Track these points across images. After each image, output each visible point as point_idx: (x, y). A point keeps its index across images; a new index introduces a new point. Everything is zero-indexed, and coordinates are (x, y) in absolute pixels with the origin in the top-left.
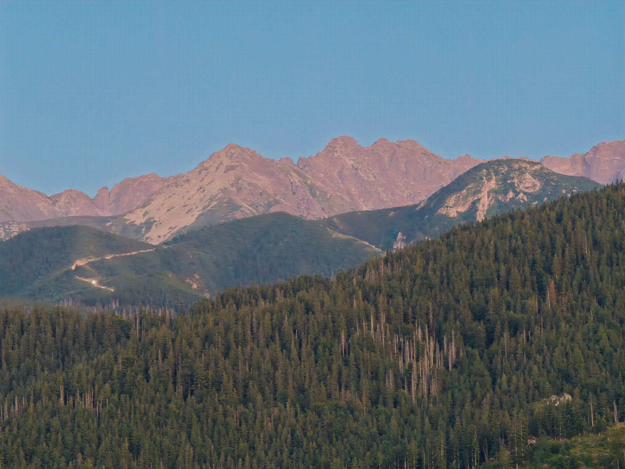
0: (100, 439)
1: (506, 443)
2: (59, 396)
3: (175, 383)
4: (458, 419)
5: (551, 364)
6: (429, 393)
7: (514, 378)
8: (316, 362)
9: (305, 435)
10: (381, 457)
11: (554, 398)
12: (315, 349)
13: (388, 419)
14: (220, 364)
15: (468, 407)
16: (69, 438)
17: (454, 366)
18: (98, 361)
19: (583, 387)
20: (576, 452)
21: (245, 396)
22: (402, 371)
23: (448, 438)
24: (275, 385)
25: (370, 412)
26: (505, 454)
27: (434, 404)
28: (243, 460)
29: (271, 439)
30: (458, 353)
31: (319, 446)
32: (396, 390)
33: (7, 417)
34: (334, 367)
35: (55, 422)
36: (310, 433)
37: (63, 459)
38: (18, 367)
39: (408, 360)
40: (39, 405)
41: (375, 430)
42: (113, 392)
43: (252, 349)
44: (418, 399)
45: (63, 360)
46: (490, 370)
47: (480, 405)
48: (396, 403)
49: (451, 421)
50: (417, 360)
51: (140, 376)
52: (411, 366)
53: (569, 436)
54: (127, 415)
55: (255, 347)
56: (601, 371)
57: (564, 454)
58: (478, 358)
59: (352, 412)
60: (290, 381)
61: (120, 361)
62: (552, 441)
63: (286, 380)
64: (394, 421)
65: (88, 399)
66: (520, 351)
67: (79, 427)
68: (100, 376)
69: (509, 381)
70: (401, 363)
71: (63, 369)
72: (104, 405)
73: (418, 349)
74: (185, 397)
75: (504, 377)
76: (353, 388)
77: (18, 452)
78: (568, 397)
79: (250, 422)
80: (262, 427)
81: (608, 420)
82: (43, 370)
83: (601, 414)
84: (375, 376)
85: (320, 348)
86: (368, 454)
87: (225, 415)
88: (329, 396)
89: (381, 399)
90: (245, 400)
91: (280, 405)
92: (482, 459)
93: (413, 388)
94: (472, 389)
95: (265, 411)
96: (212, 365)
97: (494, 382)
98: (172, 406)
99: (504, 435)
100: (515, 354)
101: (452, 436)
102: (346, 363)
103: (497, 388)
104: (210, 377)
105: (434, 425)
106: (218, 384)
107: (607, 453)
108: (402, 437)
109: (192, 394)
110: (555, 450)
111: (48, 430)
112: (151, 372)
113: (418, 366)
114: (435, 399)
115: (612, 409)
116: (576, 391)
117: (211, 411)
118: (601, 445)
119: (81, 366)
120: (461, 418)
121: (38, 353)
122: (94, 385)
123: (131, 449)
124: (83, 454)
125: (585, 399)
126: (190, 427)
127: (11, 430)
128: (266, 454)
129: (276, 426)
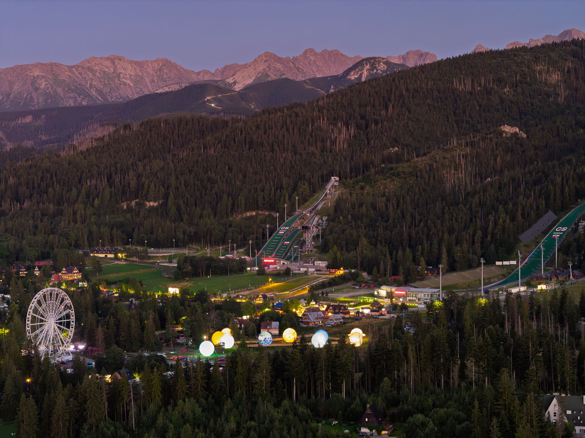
0: (217, 165)
1: (373, 166)
2: (201, 149)
3: (245, 144)
4: (354, 157)
5: (390, 136)
6: (343, 147)
7: (376, 142)
8: (300, 136)
9: (296, 163)
10: (325, 172)
11: (391, 149)
12: (300, 131)
13: (328, 157)
14: (263, 137)
15: (358, 153)
16: (205, 165)
17: (353, 137)
18: (216, 136)
19: (402, 145)
20: (400, 169)
21: (272, 149)
22: (333, 139)
23: (351, 164)
24: (284, 145)
25: (321, 155)
26: (373, 170)
27: (345, 152)
28: (272, 173)
29: (283, 165)
30: (354, 132)
31: (301, 168)
32: (331, 146)
33: (181, 157)
34: (307, 138)
35: (200, 159)
36: (298, 163)
37: (203, 173)
38: (186, 138)
39: (335, 135)
40: (194, 152)
41: (322, 162)
42: (222, 147)
43: (275, 131)
44: (339, 150)
45: (203, 136)
46: (367, 138)
47: (363, 152)
48: (330, 152)
49: (352, 159)
50: (339, 135)
51: (232, 141)
52: (336, 137)
53: (397, 164)
54: (227, 156)
55: (276, 130)
56: (409, 138)
57: (395, 170)
58: (362, 134)
59: (314, 155)
60: (290, 143)
61: (224, 136)
62: (391, 166)
63: (288, 143)
64: (330, 158)
65: (212, 150)
66: (378, 131)
67: (209, 161)
68: (217, 142)
69: (374, 143)
70: (333, 136)
71: (203, 139)
72: (218, 152)
73: (339, 131)
74: (249, 149)
75: (372, 141)
76: (314, 146)
77: (186, 171)
78: (397, 149)
79: (274, 159)
80: (279, 161)
81: (412, 157)
82: (195, 139)
83: (409, 155)
84: (323, 141)
85: (301, 130)
86: (320, 171)
87: (265, 156)
88: (305, 149)
89: (325, 150)
90: (273, 150)
91: (286, 152)
92: (364, 173)
93: (337, 146)
94: (360, 146)
95: (280, 154)
96: (260, 137)
97: (368, 143)
98: (244, 153)
99: (372, 163)
100: (377, 132)
101: (352, 163)
102: (312, 136)
103: (370, 146)
104: (259, 142)
105: (345, 159)
106: (262, 144)
107: (411, 170)
108: (333, 164)
109: (252, 148)
110: (392, 169)
111: (197, 162)
112: (236, 139)
113: (339, 137)
114: (346, 150)
115: (413, 153)
116: (400, 146)
117: (259, 155)
118: (409, 167)
119: (209, 138)
120: (356, 157)
121: (193, 133)
122: (214, 145)
123: (229, 169)
124: (211, 171)
125: (403, 149)
126: (251, 160)
127: (183, 162)
128: (281, 171)
129: (284, 160)
